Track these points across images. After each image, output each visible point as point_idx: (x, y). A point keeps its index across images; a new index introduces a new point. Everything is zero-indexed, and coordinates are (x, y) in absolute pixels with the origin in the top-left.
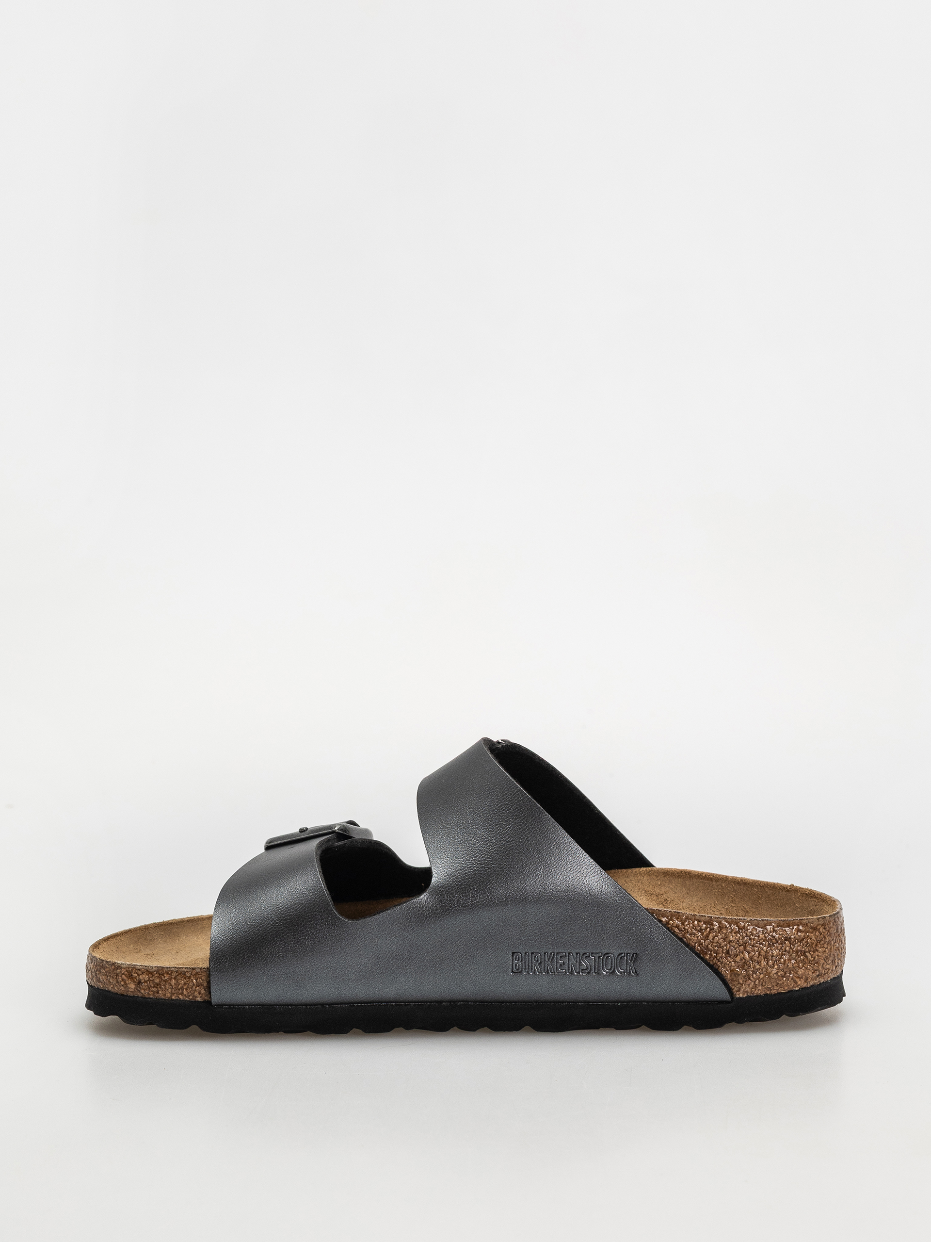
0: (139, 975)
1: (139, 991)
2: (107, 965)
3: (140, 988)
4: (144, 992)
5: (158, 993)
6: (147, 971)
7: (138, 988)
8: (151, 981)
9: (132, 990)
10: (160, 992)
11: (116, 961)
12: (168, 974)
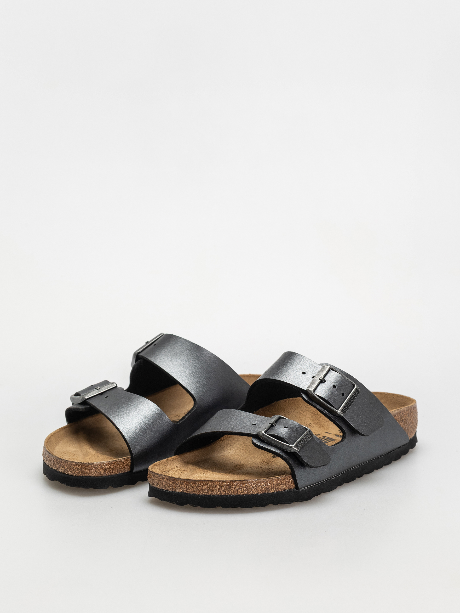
0: (105, 466)
1: (105, 473)
2: (89, 465)
3: (106, 472)
4: (107, 473)
5: (112, 472)
6: (108, 463)
7: (105, 472)
8: (110, 468)
9: (102, 474)
10: (113, 472)
11: (94, 462)
12: (116, 463)
